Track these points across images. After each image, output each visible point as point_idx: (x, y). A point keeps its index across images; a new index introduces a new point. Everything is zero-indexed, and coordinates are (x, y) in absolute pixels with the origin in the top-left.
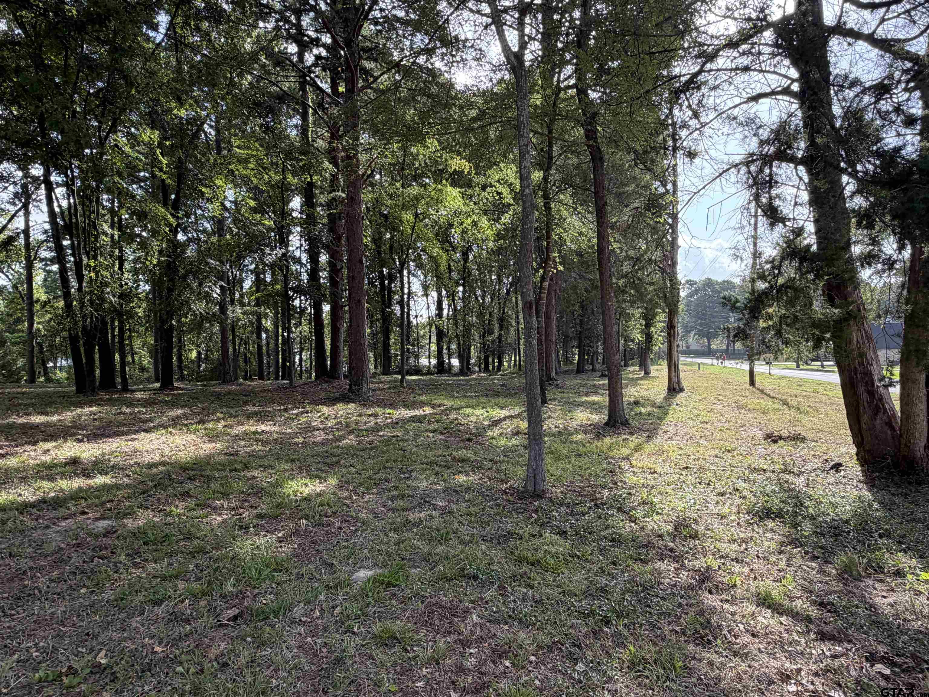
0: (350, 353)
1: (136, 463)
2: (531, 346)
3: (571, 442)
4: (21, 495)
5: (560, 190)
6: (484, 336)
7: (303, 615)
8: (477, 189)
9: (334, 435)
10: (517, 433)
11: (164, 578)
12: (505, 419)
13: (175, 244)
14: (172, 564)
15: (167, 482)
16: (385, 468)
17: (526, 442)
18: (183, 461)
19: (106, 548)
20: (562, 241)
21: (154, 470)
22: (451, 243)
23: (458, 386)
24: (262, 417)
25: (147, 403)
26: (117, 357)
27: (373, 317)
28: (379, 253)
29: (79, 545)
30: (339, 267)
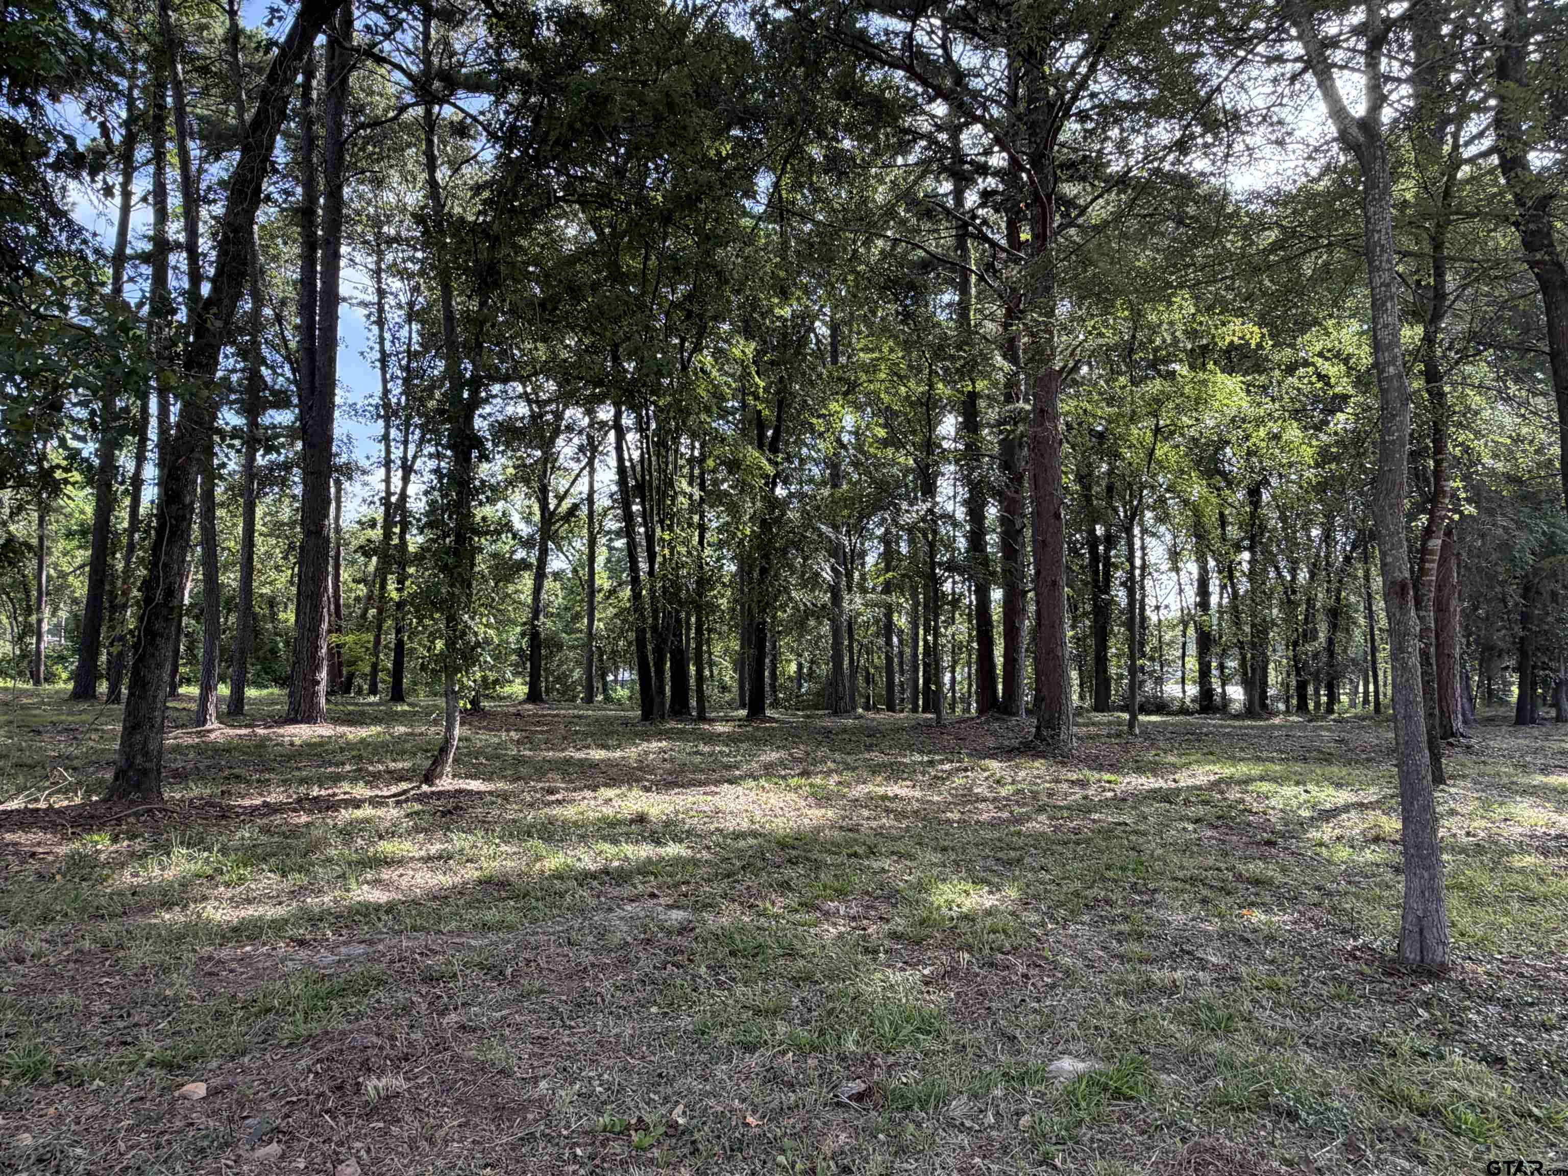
0: (1037, 672)
1: (717, 829)
2: (1405, 668)
3: (1509, 870)
4: (579, 860)
5: (1464, 357)
6: (1295, 644)
7: (967, 1117)
8: (1277, 372)
9: (1011, 812)
10: (1377, 840)
11: (758, 1012)
12: (1347, 808)
13: (772, 503)
14: (768, 992)
15: (760, 864)
16: (1103, 879)
17: (1399, 860)
18: (781, 831)
19: (682, 952)
20: (1470, 457)
21: (742, 844)
22: (1224, 475)
23: (1243, 737)
24: (895, 772)
25: (730, 739)
26: (692, 669)
27: (1076, 609)
28: (1088, 498)
29: (648, 941)
30: (1018, 527)
